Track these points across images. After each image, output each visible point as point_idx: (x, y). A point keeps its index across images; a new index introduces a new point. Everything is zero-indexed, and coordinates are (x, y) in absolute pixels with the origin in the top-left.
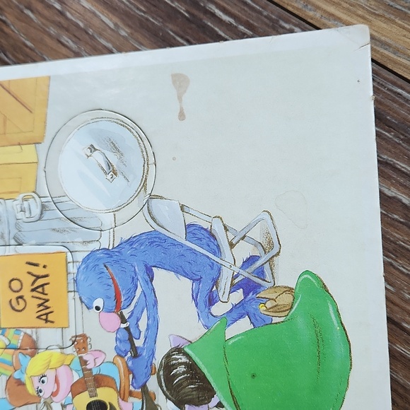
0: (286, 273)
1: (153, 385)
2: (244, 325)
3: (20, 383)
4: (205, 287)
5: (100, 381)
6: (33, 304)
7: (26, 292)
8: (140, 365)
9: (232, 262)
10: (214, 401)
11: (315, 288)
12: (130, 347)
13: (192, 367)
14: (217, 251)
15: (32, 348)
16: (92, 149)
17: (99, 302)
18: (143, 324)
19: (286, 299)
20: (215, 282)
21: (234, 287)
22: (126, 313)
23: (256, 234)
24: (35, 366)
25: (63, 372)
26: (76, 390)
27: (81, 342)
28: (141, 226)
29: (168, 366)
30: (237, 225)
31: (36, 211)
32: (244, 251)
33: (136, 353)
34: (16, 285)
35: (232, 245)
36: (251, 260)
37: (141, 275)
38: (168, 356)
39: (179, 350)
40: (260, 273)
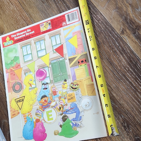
0: (78, 129)
1: (64, 114)
2: (72, 125)
3: (61, 98)
4: (75, 119)
5: (63, 108)
6: (70, 98)
7: (71, 97)
8: (65, 113)
9: (78, 122)
10: (63, 122)
11: (77, 133)
12: (67, 111)
13: (66, 119)
14: (79, 121)
15: (65, 99)
16: (88, 103)
17: (71, 106)
18: (70, 112)
19: (75, 130)
20: (76, 121)
21: (75, 123)
22: (71, 110)
23: (82, 125)
24: (63, 99)
25: (63, 103)
26: (61, 105)
27: (67, 105)
28: (80, 110)
29: (66, 116)
30: (82, 123)
31: (80, 96)
32: (80, 124)
33: (67, 112)
34: (71, 95)
35: (80, 122)
36: (79, 125)
37: (75, 111)
38: (67, 116)
39: (68, 117)
40: (78, 126)
